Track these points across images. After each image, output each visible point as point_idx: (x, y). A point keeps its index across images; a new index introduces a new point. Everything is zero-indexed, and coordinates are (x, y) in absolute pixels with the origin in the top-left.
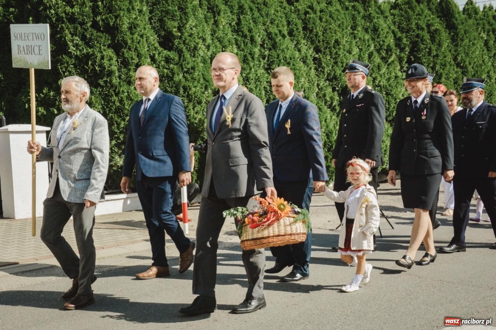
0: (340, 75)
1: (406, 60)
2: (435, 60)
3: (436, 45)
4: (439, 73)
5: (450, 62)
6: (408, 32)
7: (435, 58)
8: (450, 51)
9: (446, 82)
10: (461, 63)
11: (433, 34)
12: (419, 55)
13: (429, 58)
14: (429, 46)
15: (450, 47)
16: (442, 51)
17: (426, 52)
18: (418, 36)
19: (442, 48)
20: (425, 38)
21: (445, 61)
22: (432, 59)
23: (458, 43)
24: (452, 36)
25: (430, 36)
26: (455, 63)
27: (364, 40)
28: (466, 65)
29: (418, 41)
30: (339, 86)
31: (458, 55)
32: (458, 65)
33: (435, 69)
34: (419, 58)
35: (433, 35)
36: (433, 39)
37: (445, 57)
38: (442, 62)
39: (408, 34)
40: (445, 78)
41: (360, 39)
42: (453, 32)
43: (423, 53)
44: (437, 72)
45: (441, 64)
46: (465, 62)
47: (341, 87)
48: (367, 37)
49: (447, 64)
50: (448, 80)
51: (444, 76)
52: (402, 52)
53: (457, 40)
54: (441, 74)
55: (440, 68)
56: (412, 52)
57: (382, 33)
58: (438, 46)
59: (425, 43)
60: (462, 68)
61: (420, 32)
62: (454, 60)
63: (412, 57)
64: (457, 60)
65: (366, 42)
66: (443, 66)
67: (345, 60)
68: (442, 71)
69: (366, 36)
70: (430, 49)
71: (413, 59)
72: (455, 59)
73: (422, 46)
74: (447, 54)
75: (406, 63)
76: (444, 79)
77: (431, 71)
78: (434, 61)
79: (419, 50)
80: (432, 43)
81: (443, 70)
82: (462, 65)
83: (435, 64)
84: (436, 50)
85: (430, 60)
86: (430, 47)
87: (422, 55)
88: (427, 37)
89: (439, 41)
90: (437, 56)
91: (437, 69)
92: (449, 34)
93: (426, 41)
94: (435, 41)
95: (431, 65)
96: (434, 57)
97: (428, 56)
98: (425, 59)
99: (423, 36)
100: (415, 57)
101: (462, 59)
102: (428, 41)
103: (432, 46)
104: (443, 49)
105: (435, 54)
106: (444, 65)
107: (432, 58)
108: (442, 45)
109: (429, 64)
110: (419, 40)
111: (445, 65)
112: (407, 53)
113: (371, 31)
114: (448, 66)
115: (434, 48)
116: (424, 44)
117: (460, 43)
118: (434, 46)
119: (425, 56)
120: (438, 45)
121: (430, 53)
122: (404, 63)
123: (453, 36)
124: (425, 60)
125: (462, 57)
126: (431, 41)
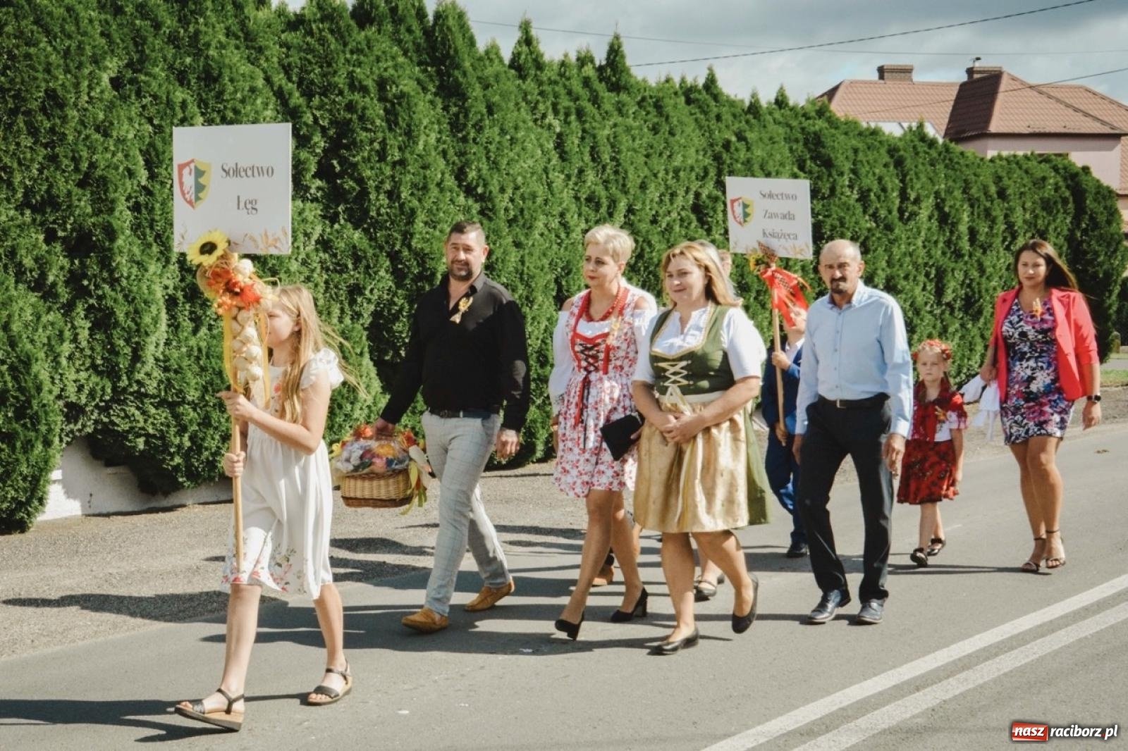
0: (69, 194)
1: (313, 169)
2: (397, 175)
3: (401, 135)
4: (407, 209)
5: (442, 181)
6: (325, 92)
7: (398, 167)
8: (444, 154)
9: (427, 233)
10: (477, 185)
11: (393, 104)
12: (354, 156)
13: (380, 169)
14: (380, 135)
15: (444, 143)
16: (417, 152)
17: (372, 150)
18: (350, 107)
19: (416, 143)
20: (368, 113)
21: (425, 177)
22: (388, 171)
23: (468, 134)
24: (454, 114)
25: (385, 110)
26: (459, 186)
27: (169, 103)
28: (491, 192)
29: (351, 120)
30: (69, 226)
31: (467, 164)
32: (469, 191)
33: (399, 197)
34: (355, 165)
35: (395, 108)
36: (391, 118)
37: (425, 167)
38: (417, 179)
39: (326, 100)
40: (426, 223)
41: (155, 97)
42: (456, 105)
43: (366, 154)
44: (402, 206)
45: (414, 185)
46: (485, 185)
47: (73, 230)
48: (180, 95)
49: (432, 187)
50: (435, 227)
51: (421, 217)
52: (304, 146)
53: (465, 125)
54: (413, 211)
55: (412, 194)
56: (335, 147)
57: (230, 88)
58: (405, 139)
59: (370, 126)
60: (480, 198)
61: (357, 96)
62: (457, 178)
63: (335, 162)
64: (467, 176)
65: (178, 109)
66: (418, 190)
67: (85, 154)
68: (415, 203)
69: (178, 93)
70: (383, 143)
71: (338, 169)
72: (460, 175)
73: (364, 134)
74: (431, 159)
75: (314, 177)
76: (422, 225)
77: (387, 201)
78: (393, 177)
79: (354, 143)
80: (390, 129)
81: (420, 200)
82: (480, 190)
83: (397, 185)
84: (400, 148)
85: (382, 173)
86: (384, 139)
87: (363, 158)
88: (376, 110)
89: (409, 125)
90: (402, 162)
91: (403, 196)
92: (446, 108)
93: (373, 123)
94: (397, 124)
95: (387, 186)
96: (394, 164)
97: (379, 161)
98: (372, 168)
99: (364, 108)
100: (343, 161)
101: (480, 177)
102: (378, 122)
103: (388, 135)
104: (421, 147)
105: (397, 158)
106: (421, 189)
107: (388, 168)
108: (418, 136)
109: (382, 182)
110: (355, 117)
111: (425, 188)
112: (318, 151)
113: (199, 78)
114: (434, 192)
115: (394, 142)
116: (367, 130)
117: (472, 135)
118: (395, 137)
119: (369, 159)
120: (405, 134)
121: (382, 155)
122: (308, 176)
123: (456, 115)
124: (368, 173)
125: (479, 170)
126: (388, 121)
